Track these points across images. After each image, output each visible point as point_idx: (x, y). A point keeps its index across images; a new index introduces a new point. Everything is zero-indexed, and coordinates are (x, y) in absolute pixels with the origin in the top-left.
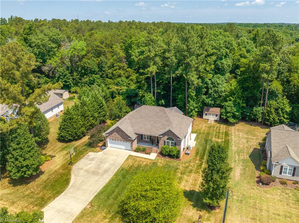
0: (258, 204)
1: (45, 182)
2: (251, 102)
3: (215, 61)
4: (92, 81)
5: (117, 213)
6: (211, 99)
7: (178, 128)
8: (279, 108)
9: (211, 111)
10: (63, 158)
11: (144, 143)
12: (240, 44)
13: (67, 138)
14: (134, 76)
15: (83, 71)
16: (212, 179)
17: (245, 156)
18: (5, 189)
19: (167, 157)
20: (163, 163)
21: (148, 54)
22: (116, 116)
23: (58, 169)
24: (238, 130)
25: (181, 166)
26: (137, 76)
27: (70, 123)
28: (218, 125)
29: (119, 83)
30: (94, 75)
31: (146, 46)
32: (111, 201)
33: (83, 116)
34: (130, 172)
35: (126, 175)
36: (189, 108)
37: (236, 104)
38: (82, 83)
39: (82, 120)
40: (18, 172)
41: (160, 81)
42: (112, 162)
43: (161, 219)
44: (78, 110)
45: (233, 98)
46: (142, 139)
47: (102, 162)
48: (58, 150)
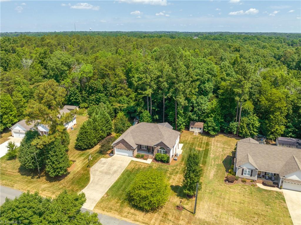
0: (223, 195)
1: (72, 179)
2: (229, 118)
3: (199, 85)
4: (98, 99)
5: (125, 199)
6: (195, 115)
7: (168, 140)
8: (250, 123)
9: (196, 125)
10: (82, 162)
11: (142, 151)
12: (222, 67)
13: (83, 147)
14: (133, 95)
15: (91, 90)
16: (189, 176)
17: (219, 162)
18: (45, 184)
19: (159, 162)
20: (157, 166)
21: (146, 80)
22: (120, 130)
23: (80, 170)
24: (217, 141)
25: (170, 168)
26: (136, 95)
27: (86, 136)
28: (201, 136)
29: (121, 101)
30: (99, 93)
31: (144, 73)
32: (120, 192)
33: (95, 129)
34: (133, 173)
35: (130, 175)
36: (178, 122)
37: (215, 120)
38: (90, 100)
39: (94, 133)
40: (54, 172)
41: (154, 100)
42: (119, 165)
43: (155, 201)
44: (91, 125)
45: (214, 115)
46: (141, 148)
47: (111, 165)
48: (77, 157)
